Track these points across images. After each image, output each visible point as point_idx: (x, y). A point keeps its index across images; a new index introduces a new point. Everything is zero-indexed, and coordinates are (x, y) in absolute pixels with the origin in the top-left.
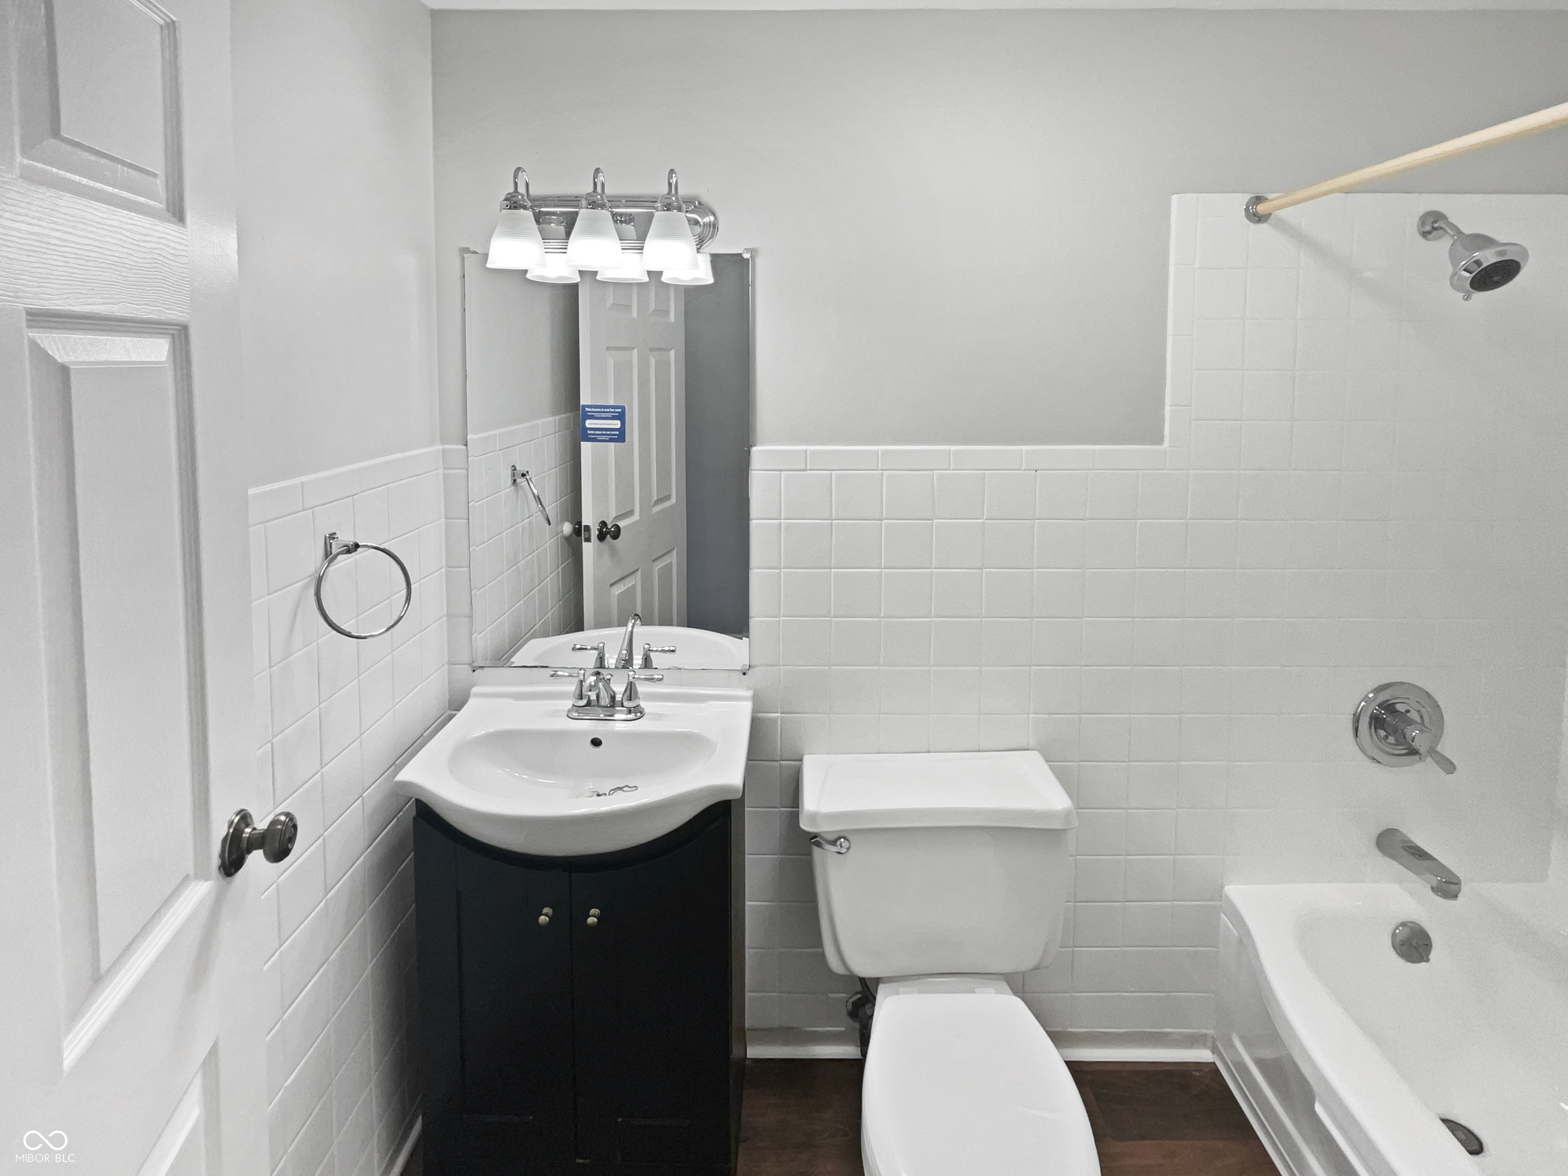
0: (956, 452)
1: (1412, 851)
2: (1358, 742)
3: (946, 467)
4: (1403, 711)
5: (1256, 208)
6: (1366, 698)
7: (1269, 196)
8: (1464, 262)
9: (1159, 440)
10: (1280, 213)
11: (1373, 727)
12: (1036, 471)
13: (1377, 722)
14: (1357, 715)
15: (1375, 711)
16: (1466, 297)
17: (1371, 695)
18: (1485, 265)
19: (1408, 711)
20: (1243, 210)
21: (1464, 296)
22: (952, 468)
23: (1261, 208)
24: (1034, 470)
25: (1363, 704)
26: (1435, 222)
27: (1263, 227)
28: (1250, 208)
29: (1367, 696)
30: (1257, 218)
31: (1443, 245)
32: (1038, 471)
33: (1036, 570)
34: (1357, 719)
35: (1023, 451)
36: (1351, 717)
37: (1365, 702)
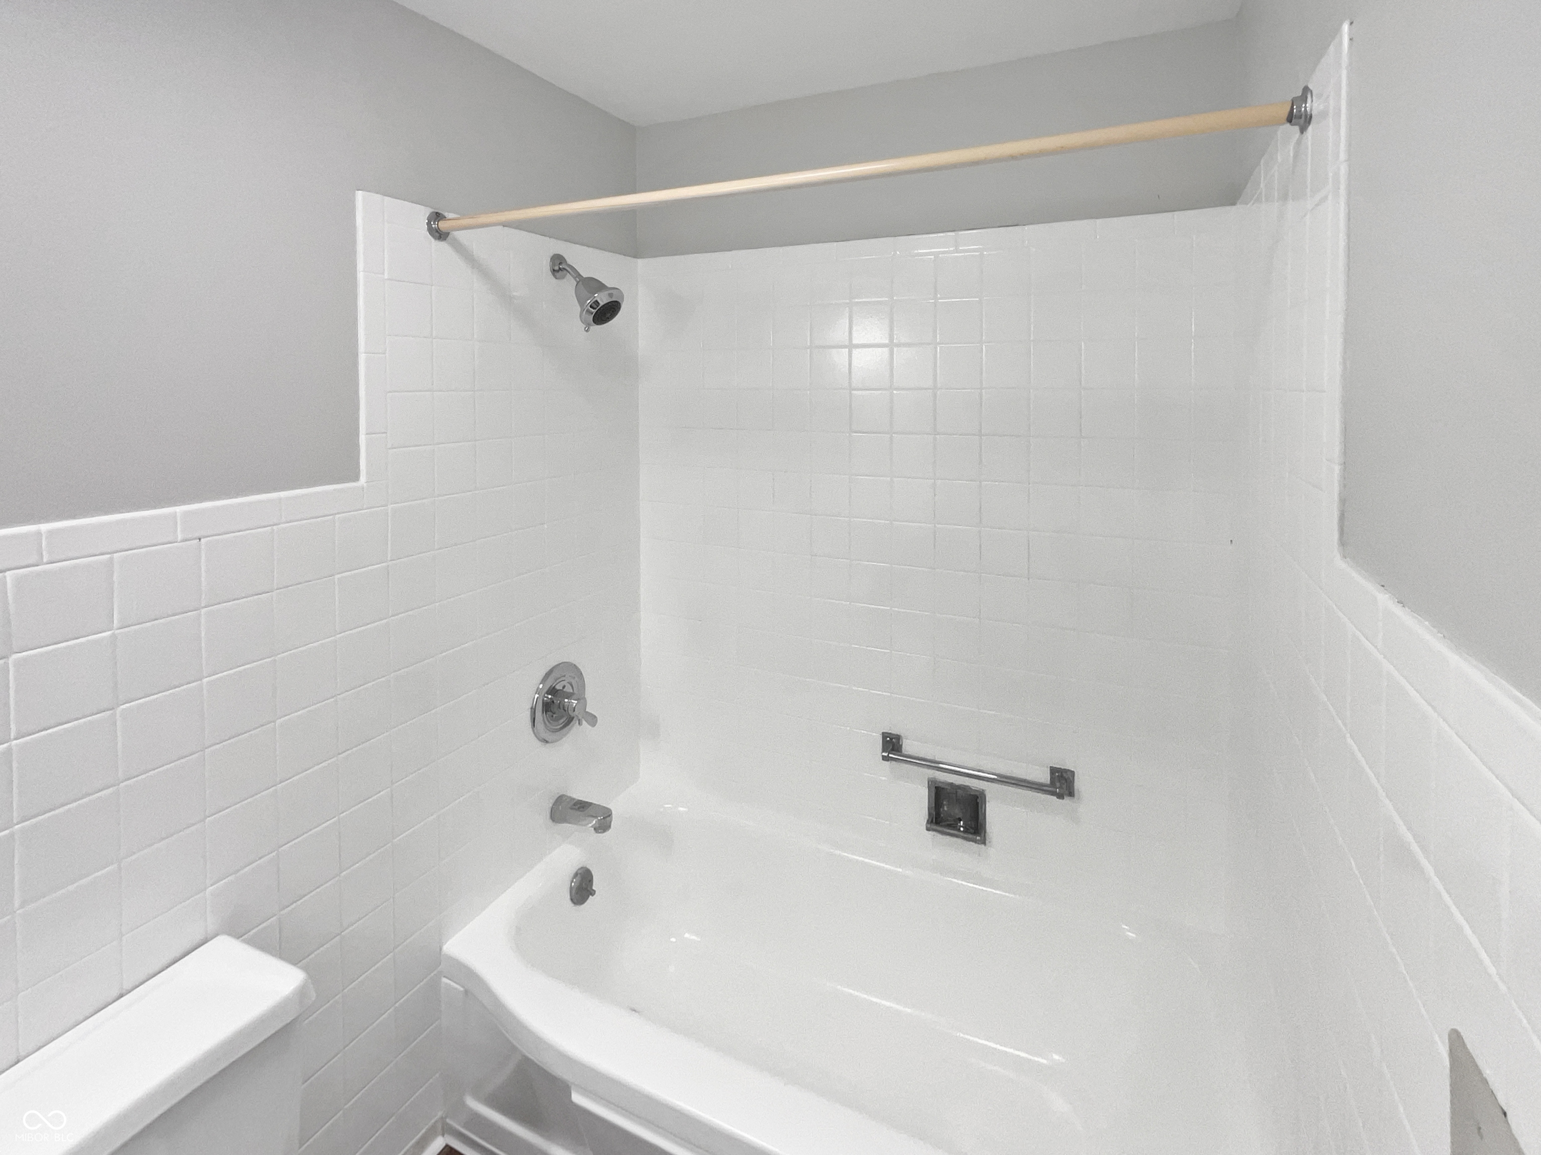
0: (51, 533)
1: (577, 807)
2: (535, 731)
3: (33, 559)
4: (561, 688)
5: (438, 224)
6: (538, 691)
7: (450, 215)
8: (589, 301)
9: (356, 478)
10: (458, 234)
11: (544, 712)
12: (200, 539)
13: (548, 707)
14: (534, 707)
15: (545, 699)
16: (586, 329)
17: (541, 686)
18: (602, 304)
19: (564, 687)
20: (426, 224)
21: (585, 328)
22: (45, 560)
23: (443, 225)
24: (195, 539)
25: (537, 696)
26: (560, 264)
27: (442, 245)
28: (432, 223)
29: (538, 688)
30: (440, 235)
31: (568, 284)
32: (202, 540)
33: (205, 679)
34: (533, 710)
35: (178, 514)
36: (530, 710)
37: (538, 694)
